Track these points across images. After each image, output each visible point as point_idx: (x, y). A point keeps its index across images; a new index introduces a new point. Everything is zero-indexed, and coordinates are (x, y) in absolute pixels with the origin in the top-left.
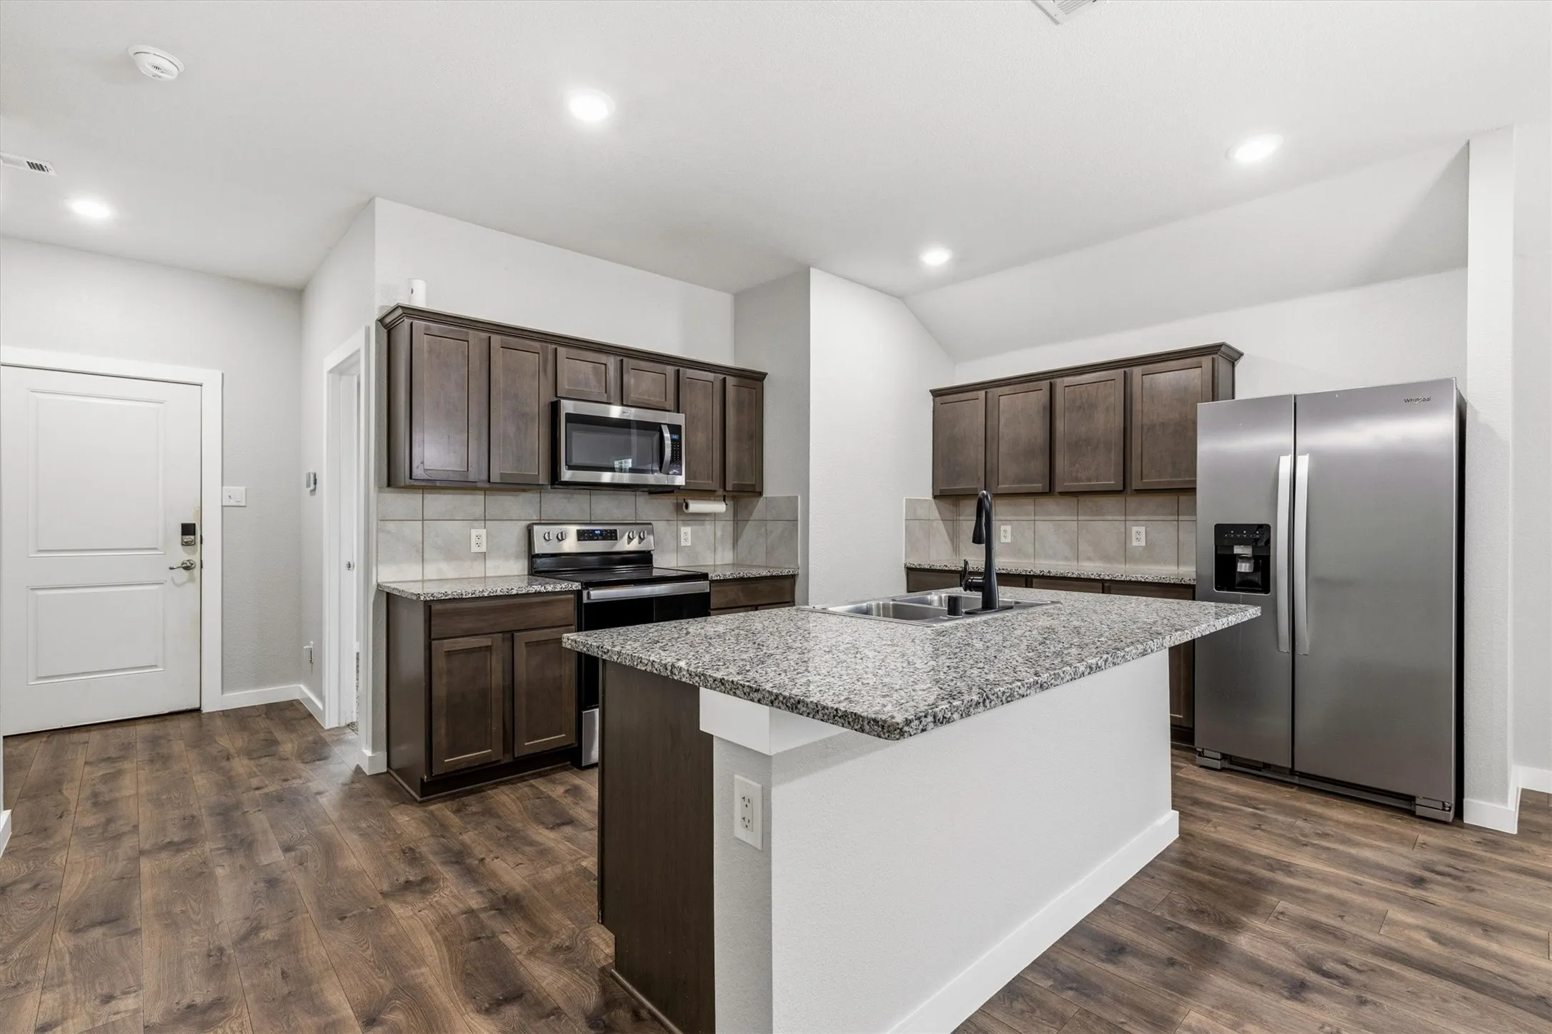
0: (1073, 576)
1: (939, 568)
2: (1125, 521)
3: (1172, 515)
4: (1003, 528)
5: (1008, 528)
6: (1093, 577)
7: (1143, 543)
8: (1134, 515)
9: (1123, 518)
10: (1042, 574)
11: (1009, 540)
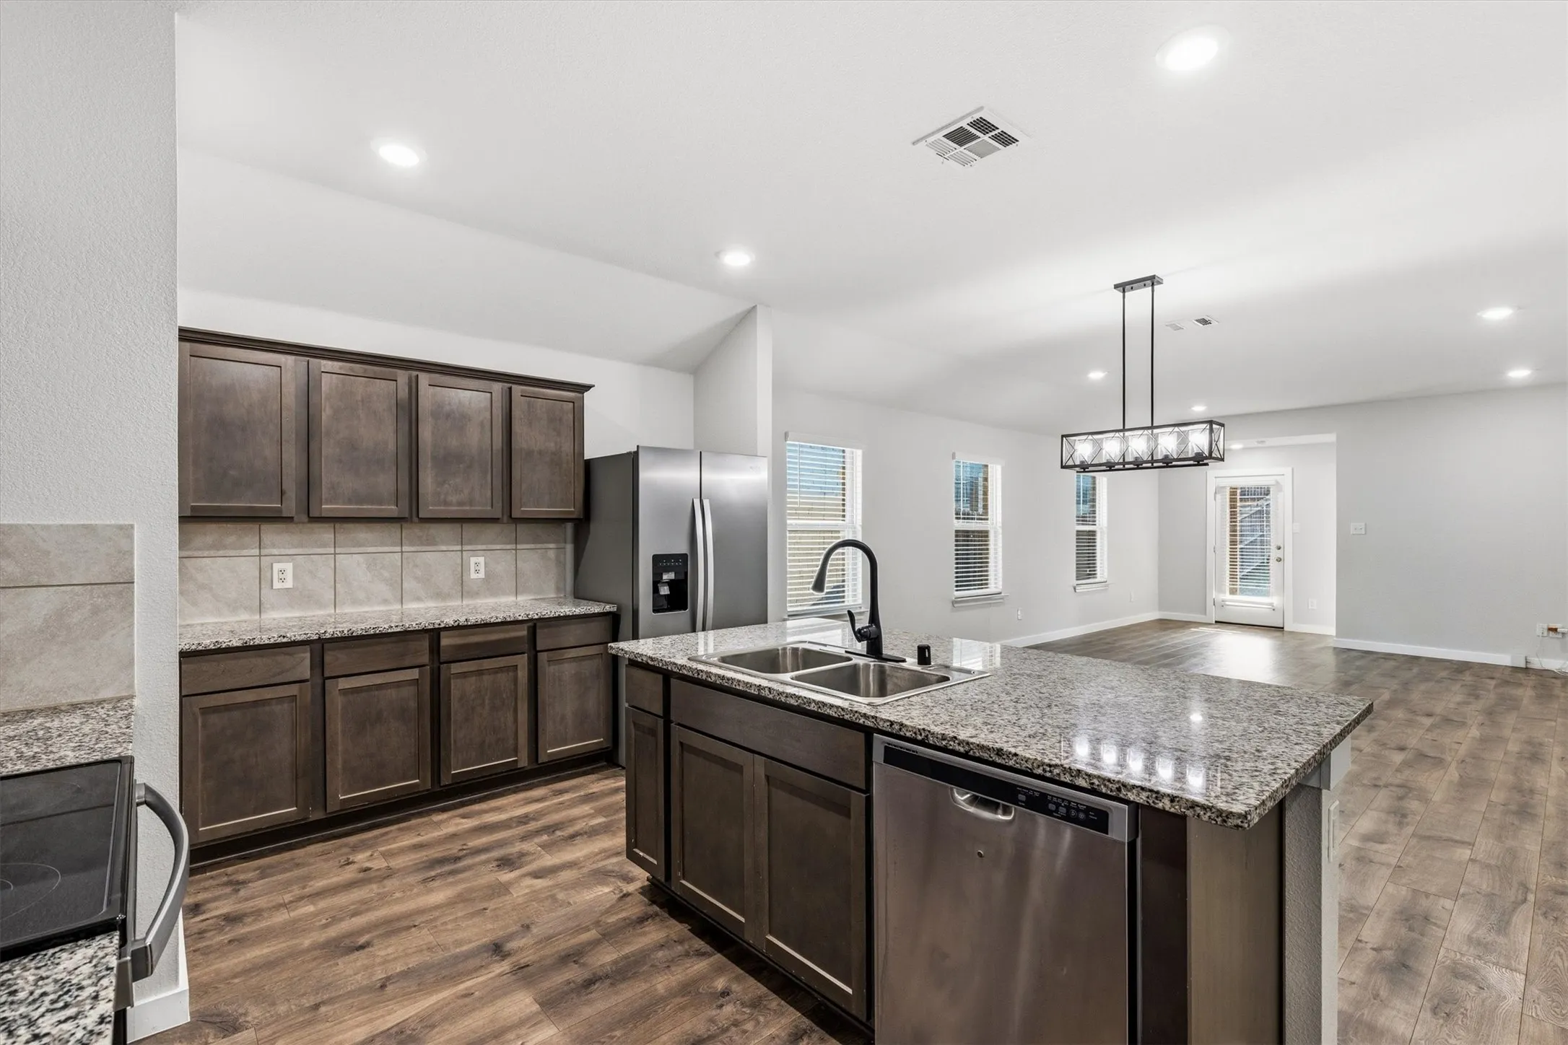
0: (497, 621)
1: (267, 642)
2: (462, 551)
3: (510, 543)
4: (277, 567)
5: (289, 567)
6: (520, 618)
7: (482, 575)
8: (470, 544)
9: (459, 548)
10: (456, 624)
11: (289, 584)
